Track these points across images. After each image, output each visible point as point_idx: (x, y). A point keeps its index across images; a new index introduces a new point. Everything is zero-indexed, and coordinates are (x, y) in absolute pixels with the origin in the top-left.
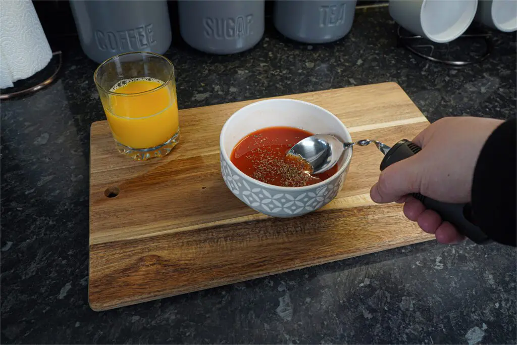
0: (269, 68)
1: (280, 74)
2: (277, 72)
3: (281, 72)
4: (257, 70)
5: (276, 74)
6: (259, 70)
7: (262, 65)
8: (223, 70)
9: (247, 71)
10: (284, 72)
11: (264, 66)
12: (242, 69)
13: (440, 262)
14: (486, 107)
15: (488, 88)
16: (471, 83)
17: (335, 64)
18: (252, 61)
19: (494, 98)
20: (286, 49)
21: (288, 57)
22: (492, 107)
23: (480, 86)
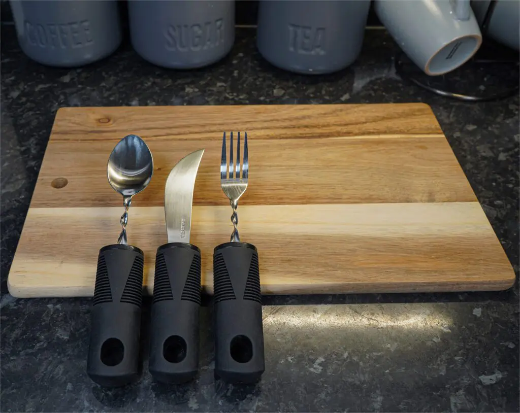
0: (225, 90)
1: (236, 99)
2: (233, 95)
3: (238, 96)
4: (209, 90)
5: (231, 97)
6: (213, 91)
7: (219, 84)
8: (169, 85)
9: (196, 90)
10: (241, 97)
11: (220, 87)
12: (192, 86)
13: (320, 364)
14: (495, 180)
15: (511, 156)
16: (490, 145)
17: (312, 95)
18: (209, 78)
19: (512, 170)
20: (258, 69)
21: (255, 79)
22: (503, 182)
23: (500, 152)
